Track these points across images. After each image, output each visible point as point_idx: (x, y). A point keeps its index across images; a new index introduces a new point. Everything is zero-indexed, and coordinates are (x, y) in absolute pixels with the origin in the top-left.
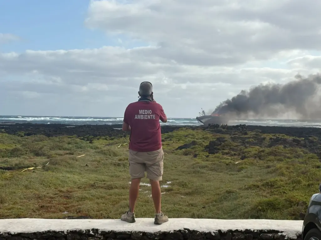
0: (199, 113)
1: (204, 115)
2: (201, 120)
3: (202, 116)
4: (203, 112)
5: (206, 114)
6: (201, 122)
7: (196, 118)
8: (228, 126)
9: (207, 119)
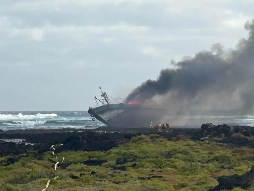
0: (95, 98)
1: (106, 103)
2: (101, 116)
3: (101, 104)
4: (104, 95)
5: (112, 101)
6: (100, 119)
7: (88, 110)
8: (171, 129)
9: (113, 114)
